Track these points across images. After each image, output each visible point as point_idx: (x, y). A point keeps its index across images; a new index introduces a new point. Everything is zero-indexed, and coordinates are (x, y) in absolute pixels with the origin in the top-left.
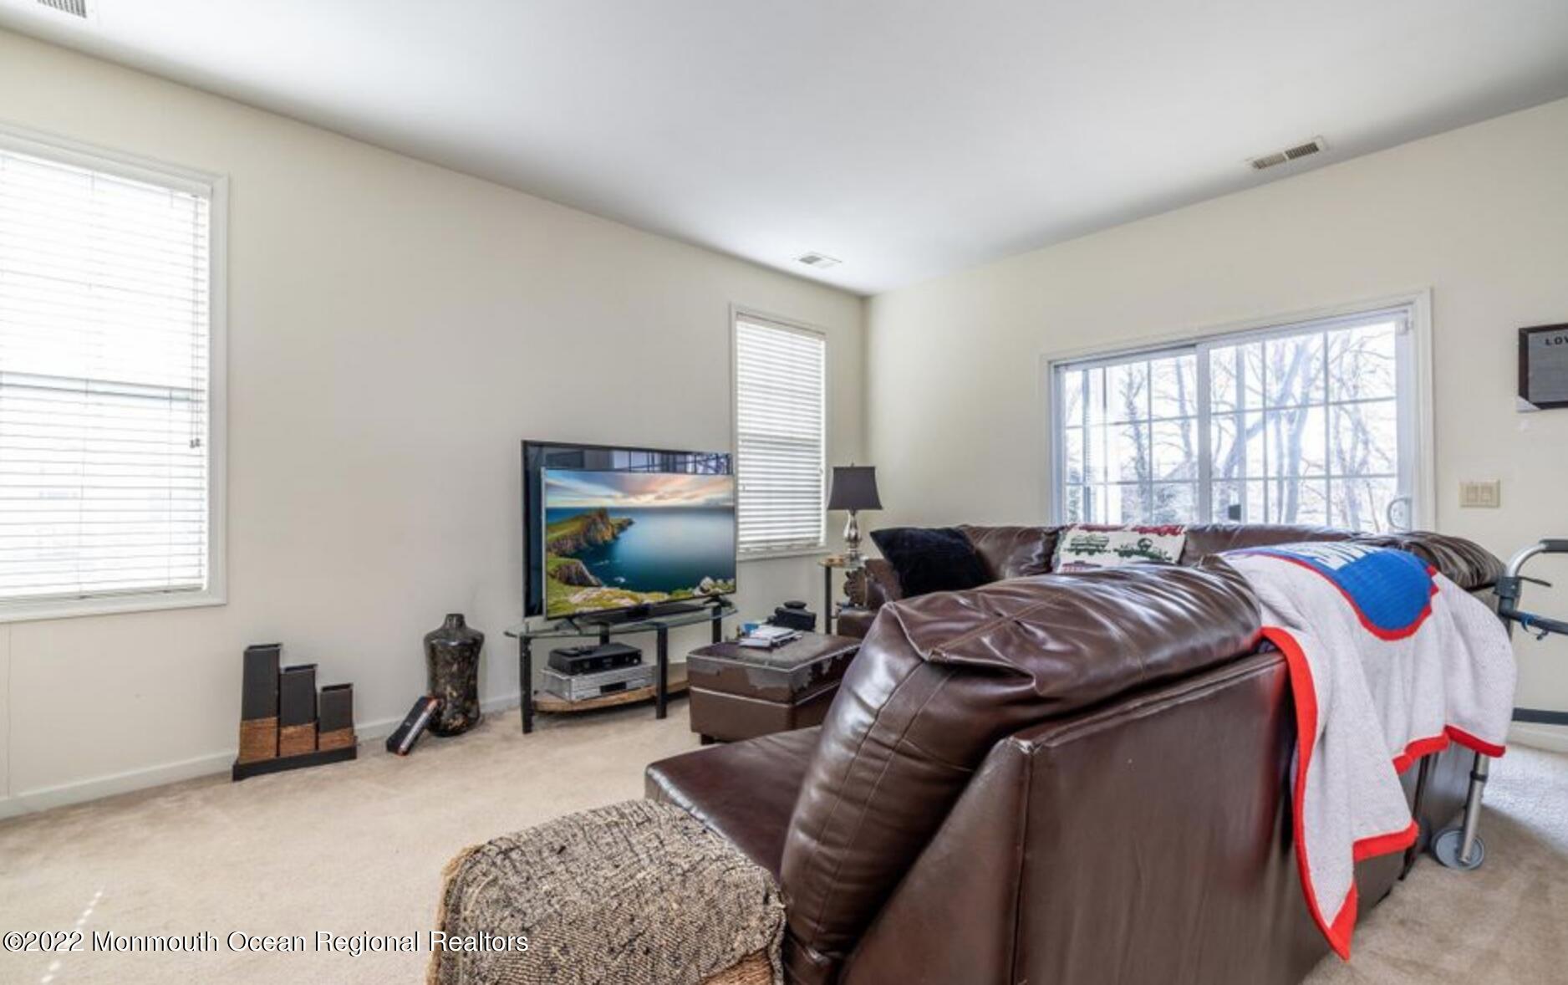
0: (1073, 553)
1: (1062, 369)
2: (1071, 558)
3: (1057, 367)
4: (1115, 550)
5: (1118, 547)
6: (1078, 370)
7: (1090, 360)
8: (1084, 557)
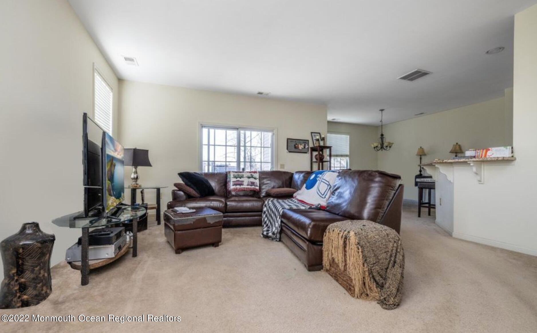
0: (235, 179)
1: (203, 127)
2: (235, 180)
3: (202, 126)
4: (246, 177)
5: (247, 176)
6: (206, 128)
7: (209, 127)
8: (238, 179)
